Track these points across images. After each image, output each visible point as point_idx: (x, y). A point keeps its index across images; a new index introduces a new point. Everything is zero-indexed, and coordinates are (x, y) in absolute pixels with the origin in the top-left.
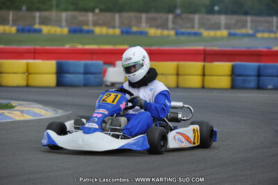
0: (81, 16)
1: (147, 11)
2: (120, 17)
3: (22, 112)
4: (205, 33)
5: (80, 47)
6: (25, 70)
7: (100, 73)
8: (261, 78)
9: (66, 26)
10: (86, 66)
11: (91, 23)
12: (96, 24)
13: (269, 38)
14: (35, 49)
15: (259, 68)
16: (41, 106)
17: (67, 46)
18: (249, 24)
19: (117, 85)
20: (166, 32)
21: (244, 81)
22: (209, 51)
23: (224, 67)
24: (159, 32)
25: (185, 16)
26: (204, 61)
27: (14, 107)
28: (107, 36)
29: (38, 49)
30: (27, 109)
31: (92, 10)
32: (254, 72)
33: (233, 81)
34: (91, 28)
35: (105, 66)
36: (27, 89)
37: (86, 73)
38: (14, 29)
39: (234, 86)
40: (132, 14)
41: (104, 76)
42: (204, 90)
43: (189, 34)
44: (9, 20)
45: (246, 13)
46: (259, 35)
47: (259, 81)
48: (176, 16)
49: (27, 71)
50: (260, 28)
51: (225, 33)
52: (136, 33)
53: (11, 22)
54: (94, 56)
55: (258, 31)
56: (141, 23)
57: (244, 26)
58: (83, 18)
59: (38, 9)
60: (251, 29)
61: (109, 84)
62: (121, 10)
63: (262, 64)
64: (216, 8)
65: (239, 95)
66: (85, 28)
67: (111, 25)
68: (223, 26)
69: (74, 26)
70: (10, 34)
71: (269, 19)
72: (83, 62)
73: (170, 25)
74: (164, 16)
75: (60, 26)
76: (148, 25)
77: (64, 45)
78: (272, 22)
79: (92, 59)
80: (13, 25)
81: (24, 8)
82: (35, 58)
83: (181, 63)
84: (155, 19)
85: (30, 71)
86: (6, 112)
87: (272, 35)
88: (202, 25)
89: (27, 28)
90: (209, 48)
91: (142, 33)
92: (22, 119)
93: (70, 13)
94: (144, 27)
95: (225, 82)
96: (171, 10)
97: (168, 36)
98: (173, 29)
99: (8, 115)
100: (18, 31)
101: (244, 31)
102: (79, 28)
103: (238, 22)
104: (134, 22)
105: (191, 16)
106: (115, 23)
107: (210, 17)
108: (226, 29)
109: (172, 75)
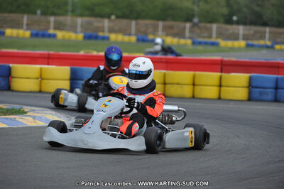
0: (96, 22)
1: (164, 19)
2: (136, 24)
3: (34, 118)
4: (223, 43)
5: (95, 53)
6: (38, 76)
8: (279, 90)
9: (81, 32)
11: (106, 30)
12: (111, 31)
14: (49, 54)
15: (277, 80)
16: (54, 112)
17: (82, 53)
18: (267, 35)
20: (182, 41)
21: (261, 94)
22: (226, 61)
23: (241, 78)
24: (175, 41)
25: (202, 25)
26: (221, 72)
27: (26, 113)
28: (122, 43)
29: (52, 54)
30: (39, 115)
31: (109, 17)
32: (272, 84)
33: (250, 93)
34: (106, 34)
36: (40, 95)
38: (28, 34)
39: (250, 99)
40: (148, 22)
42: (219, 101)
43: (206, 43)
44: (22, 24)
45: (265, 24)
46: (277, 47)
47: (276, 94)
48: (195, 25)
49: (41, 77)
50: (279, 40)
51: (242, 43)
52: (152, 41)
53: (25, 27)
55: (277, 43)
56: (157, 31)
57: (263, 37)
58: (100, 24)
59: (53, 14)
60: (269, 40)
62: (137, 18)
63: (280, 76)
64: (235, 18)
65: (255, 107)
66: (101, 34)
67: (126, 32)
68: (241, 36)
69: (89, 33)
70: (24, 38)
73: (187, 33)
74: (181, 24)
75: (76, 32)
76: (164, 33)
77: (78, 51)
80: (27, 29)
81: (39, 12)
82: (48, 64)
83: (198, 73)
84: (171, 27)
85: (43, 77)
86: (18, 118)
88: (221, 35)
89: (41, 33)
90: (226, 59)
92: (34, 125)
93: (86, 19)
94: (160, 35)
95: (242, 94)
96: (189, 19)
97: (185, 45)
98: (190, 38)
99: (20, 120)
100: (32, 35)
101: (262, 42)
102: (94, 34)
103: (256, 32)
104: (150, 30)
105: (209, 25)
106: (131, 30)
107: (229, 27)
108: (244, 39)
109: (188, 85)
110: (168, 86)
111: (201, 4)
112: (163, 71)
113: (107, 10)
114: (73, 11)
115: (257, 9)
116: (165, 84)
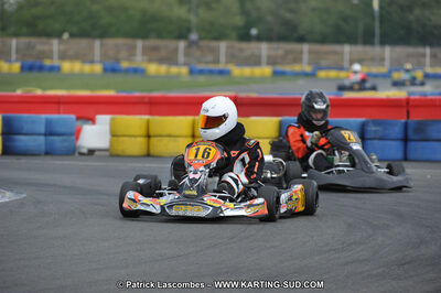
0: (40, 45)
1: (144, 37)
2: (102, 45)
4: (237, 71)
5: (39, 92)
7: (71, 134)
9: (17, 60)
10: (48, 123)
11: (56, 56)
12: (63, 57)
13: (338, 79)
17: (19, 92)
18: (305, 57)
19: (97, 153)
20: (174, 70)
22: (242, 99)
23: (267, 124)
24: (163, 69)
25: (204, 43)
28: (81, 75)
31: (59, 35)
34: (56, 62)
35: (79, 123)
37: (49, 133)
40: (120, 41)
41: (77, 138)
43: (211, 72)
45: (301, 40)
46: (322, 74)
48: (191, 44)
51: (267, 70)
52: (127, 71)
54: (62, 107)
55: (321, 68)
56: (135, 55)
57: (298, 60)
58: (46, 48)
60: (309, 64)
61: (85, 151)
62: (104, 34)
64: (254, 32)
66: (47, 63)
67: (86, 58)
68: (264, 59)
69: (30, 61)
71: (337, 48)
72: (44, 116)
73: (181, 58)
74: (171, 44)
75: (9, 61)
76: (146, 58)
77: (14, 91)
78: (341, 54)
79: (59, 113)
84: (156, 49)
87: (343, 74)
88: (233, 58)
90: (242, 95)
91: (136, 71)
93: (24, 40)
94: (139, 61)
96: (182, 33)
97: (178, 76)
98: (185, 64)
101: (297, 68)
102: (38, 63)
103: (288, 52)
104: (123, 54)
105: (214, 44)
106: (93, 55)
107: (244, 45)
108: (269, 63)
109: (186, 137)
110: (153, 140)
111: (201, 11)
112: (146, 117)
113: (57, 26)
114: (3, 29)
115: (288, 16)
116: (149, 136)
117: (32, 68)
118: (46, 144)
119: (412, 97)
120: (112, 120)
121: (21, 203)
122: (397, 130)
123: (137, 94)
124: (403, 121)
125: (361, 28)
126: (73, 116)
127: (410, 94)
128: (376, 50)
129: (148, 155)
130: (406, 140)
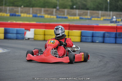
0: (15, 9)
1: (44, 7)
2: (32, 9)
4: (69, 17)
5: (15, 22)
7: (23, 34)
8: (94, 38)
9: (9, 13)
11: (20, 12)
12: (22, 12)
13: (97, 20)
15: (93, 33)
17: (9, 22)
18: (89, 14)
19: (30, 39)
20: (52, 17)
21: (86, 39)
22: (71, 25)
23: (77, 32)
24: (49, 16)
25: (61, 10)
26: (69, 30)
28: (26, 18)
31: (20, 6)
32: (91, 35)
33: (81, 39)
34: (19, 14)
35: (25, 31)
37: (17, 33)
39: (81, 41)
40: (38, 8)
41: (25, 35)
43: (62, 18)
45: (88, 9)
46: (93, 19)
47: (92, 39)
48: (57, 10)
51: (78, 17)
52: (39, 17)
54: (21, 26)
55: (93, 17)
56: (41, 12)
57: (86, 15)
58: (17, 10)
60: (90, 16)
61: (27, 38)
62: (33, 6)
63: (94, 31)
64: (75, 7)
65: (84, 45)
66: (17, 14)
67: (28, 13)
69: (12, 13)
71: (97, 12)
72: (16, 29)
73: (54, 13)
74: (51, 9)
75: (6, 13)
76: (44, 13)
77: (8, 21)
78: (99, 13)
79: (20, 28)
84: (47, 11)
87: (99, 19)
88: (69, 14)
90: (71, 24)
91: (41, 17)
93: (11, 7)
94: (42, 14)
95: (78, 39)
96: (55, 7)
97: (53, 18)
98: (55, 15)
101: (86, 17)
102: (14, 14)
103: (84, 13)
104: (38, 12)
105: (63, 10)
106: (30, 12)
107: (72, 10)
110: (46, 36)
111: (60, 1)
112: (44, 30)
113: (20, 4)
114: (5, 4)
115: (84, 3)
116: (45, 35)
117: (13, 15)
118: (16, 36)
119: (118, 26)
120: (35, 30)
121: (9, 53)
122: (113, 35)
123: (42, 23)
124: (115, 32)
125: (104, 6)
126: (24, 29)
127: (117, 25)
128: (108, 13)
129: (44, 40)
130: (116, 38)
